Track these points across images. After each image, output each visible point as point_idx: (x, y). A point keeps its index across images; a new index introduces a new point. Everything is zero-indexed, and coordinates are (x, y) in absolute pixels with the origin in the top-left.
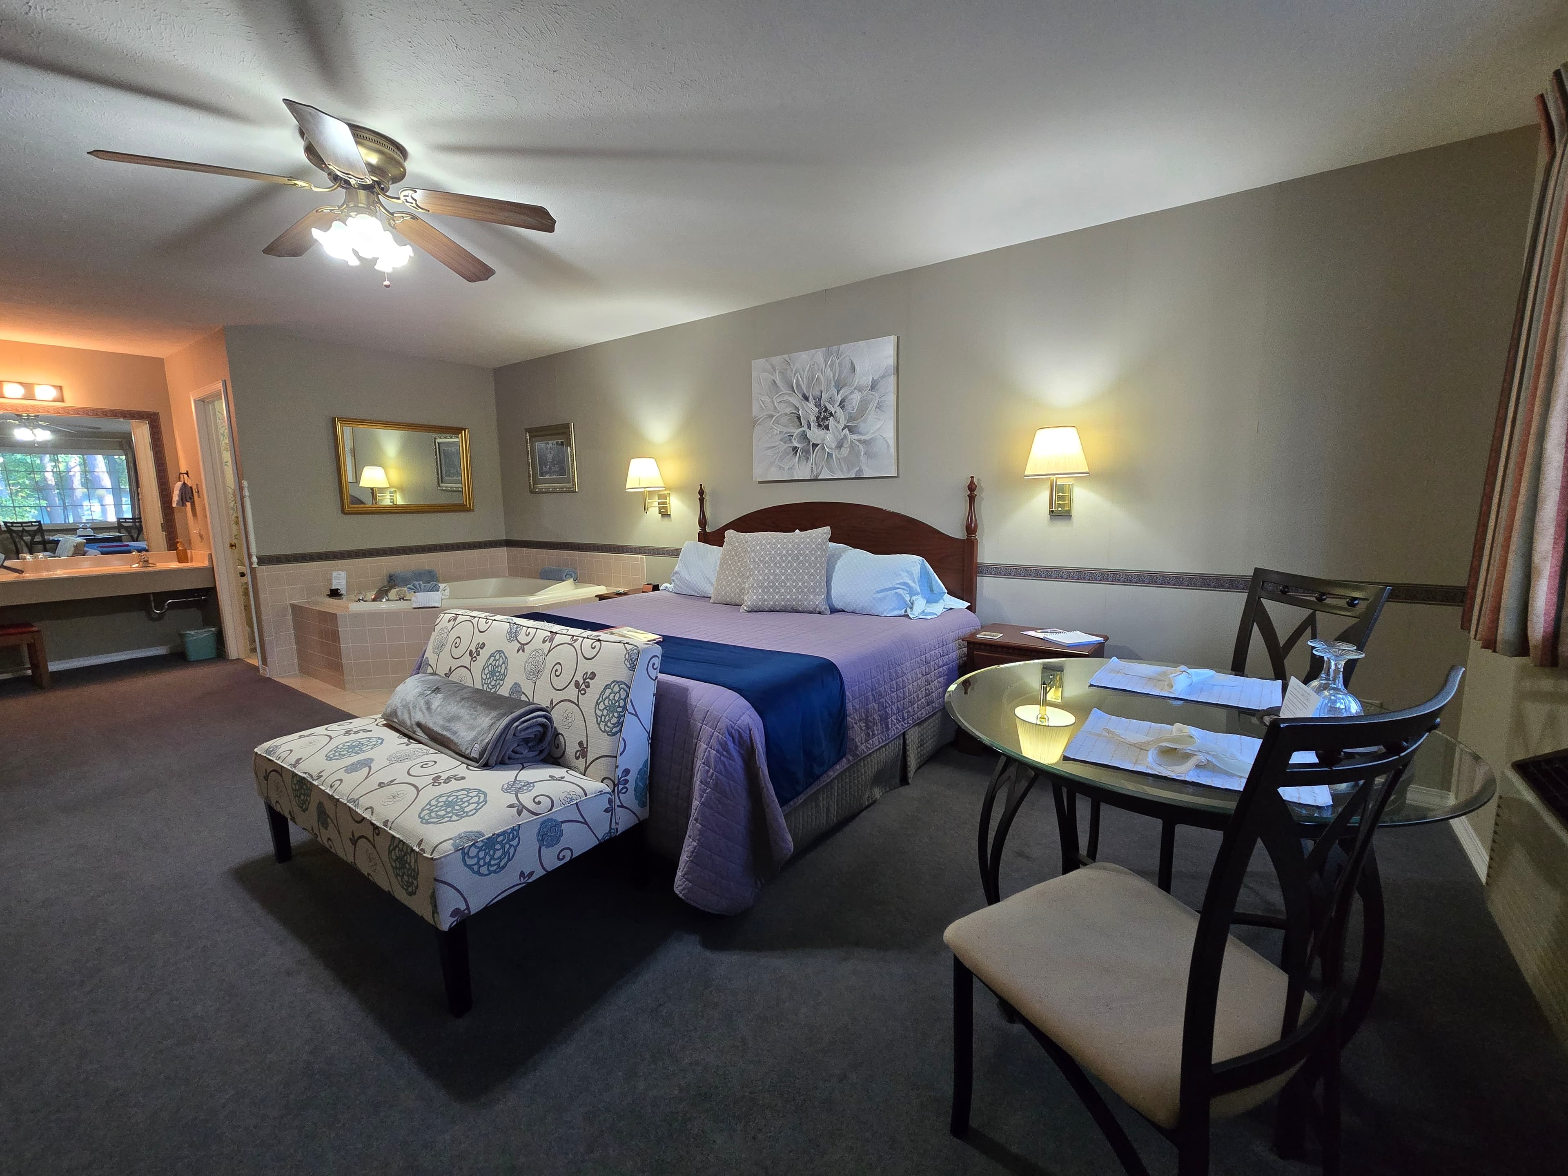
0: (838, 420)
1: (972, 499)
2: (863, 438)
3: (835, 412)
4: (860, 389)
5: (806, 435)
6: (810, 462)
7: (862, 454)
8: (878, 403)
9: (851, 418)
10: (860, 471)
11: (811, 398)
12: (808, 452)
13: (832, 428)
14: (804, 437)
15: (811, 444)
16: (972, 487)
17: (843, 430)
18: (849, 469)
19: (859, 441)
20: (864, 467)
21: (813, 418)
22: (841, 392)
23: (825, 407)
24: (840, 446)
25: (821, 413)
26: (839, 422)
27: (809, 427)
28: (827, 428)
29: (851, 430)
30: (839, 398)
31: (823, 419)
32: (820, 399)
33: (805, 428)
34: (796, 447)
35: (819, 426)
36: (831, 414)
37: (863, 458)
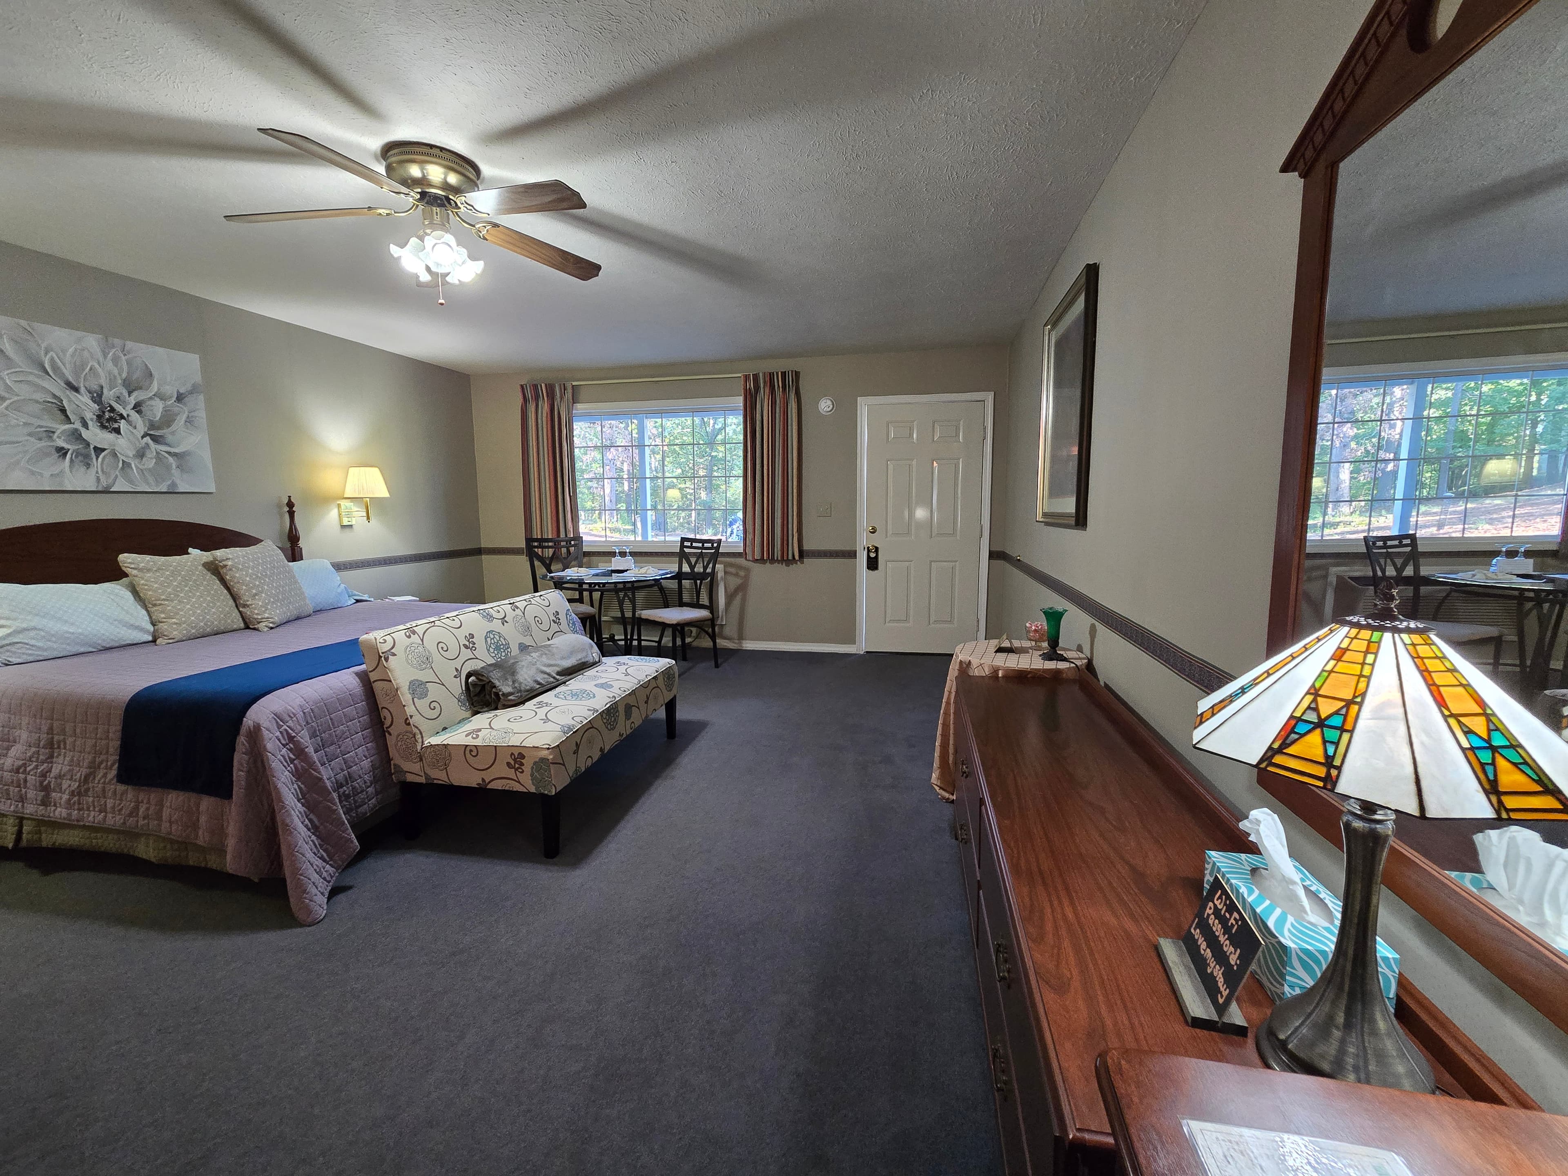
0: (134, 425)
1: (291, 514)
2: (172, 450)
3: (128, 415)
4: (160, 396)
5: (81, 436)
6: (93, 471)
7: (174, 467)
8: (188, 417)
9: (152, 426)
10: (174, 484)
11: (82, 390)
12: (87, 456)
13: (126, 434)
14: (76, 436)
15: (92, 447)
16: (290, 505)
17: (142, 437)
18: (157, 483)
19: (169, 453)
20: (178, 482)
21: (89, 416)
22: (135, 394)
23: (111, 406)
24: (141, 454)
25: (104, 412)
26: (135, 428)
27: (85, 425)
28: (117, 431)
29: (156, 439)
30: (132, 400)
31: (108, 420)
32: (100, 395)
33: (78, 425)
34: (63, 448)
35: (103, 427)
36: (122, 417)
37: (175, 472)
